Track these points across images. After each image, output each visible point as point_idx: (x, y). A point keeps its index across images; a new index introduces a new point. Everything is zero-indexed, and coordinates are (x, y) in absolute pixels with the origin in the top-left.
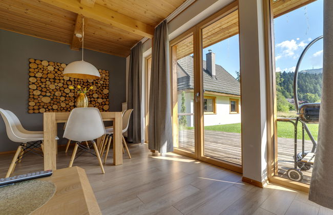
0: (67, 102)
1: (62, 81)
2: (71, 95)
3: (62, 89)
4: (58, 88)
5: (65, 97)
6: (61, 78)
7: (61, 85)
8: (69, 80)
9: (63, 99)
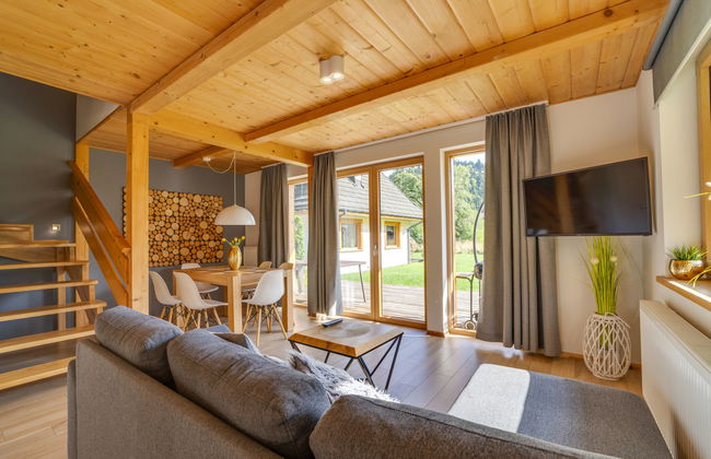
0: (170, 250)
1: (164, 218)
2: (175, 238)
3: (164, 230)
4: (158, 228)
5: (168, 241)
6: (162, 214)
7: (162, 224)
8: (173, 216)
9: (165, 245)
